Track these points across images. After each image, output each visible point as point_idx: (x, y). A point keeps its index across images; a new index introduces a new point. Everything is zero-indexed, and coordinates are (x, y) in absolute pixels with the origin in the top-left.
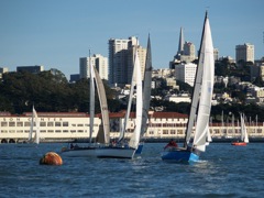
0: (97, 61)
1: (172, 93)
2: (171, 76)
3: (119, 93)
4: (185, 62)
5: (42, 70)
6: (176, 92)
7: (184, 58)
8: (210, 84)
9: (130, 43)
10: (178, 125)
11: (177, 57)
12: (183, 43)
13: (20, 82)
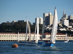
0: (40, 19)
1: (61, 28)
2: (60, 23)
3: (46, 28)
4: (64, 20)
5: (25, 21)
6: (62, 27)
7: (64, 18)
8: (56, 26)
9: (49, 14)
10: (61, 37)
11: (62, 18)
12: (64, 14)
13: (19, 25)
